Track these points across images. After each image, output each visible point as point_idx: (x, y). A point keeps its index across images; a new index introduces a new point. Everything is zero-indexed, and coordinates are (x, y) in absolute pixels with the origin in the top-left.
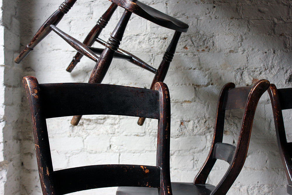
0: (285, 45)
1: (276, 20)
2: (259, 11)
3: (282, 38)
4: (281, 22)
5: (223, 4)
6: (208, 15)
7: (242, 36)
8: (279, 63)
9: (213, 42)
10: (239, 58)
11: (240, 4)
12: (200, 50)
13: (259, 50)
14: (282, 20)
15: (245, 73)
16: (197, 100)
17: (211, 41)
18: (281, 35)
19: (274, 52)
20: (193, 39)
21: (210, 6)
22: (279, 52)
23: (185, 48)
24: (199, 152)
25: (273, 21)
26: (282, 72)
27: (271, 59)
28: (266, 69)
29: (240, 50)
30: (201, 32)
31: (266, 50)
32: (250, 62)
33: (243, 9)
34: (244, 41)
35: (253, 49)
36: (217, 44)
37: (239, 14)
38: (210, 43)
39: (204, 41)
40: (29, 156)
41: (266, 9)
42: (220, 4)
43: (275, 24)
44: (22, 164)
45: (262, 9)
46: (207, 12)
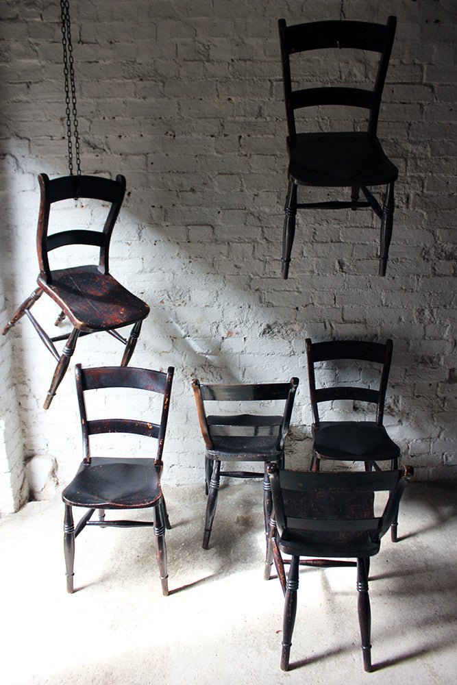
0: (260, 299)
1: (252, 276)
2: (236, 266)
3: (257, 293)
4: (257, 277)
5: (199, 259)
6: (184, 270)
7: (217, 292)
8: (254, 318)
9: (190, 296)
10: (215, 313)
11: (216, 259)
12: (177, 305)
13: (234, 305)
14: (258, 275)
15: (221, 325)
16: (175, 351)
17: (188, 296)
18: (257, 290)
19: (249, 307)
20: (170, 293)
21: (187, 261)
22: (253, 307)
23: (162, 302)
24: (177, 396)
25: (250, 276)
26: (257, 326)
27: (246, 313)
28: (240, 323)
29: (216, 305)
30: (177, 287)
31: (241, 305)
32: (225, 316)
33: (219, 265)
34: (220, 296)
35: (228, 304)
36: (193, 298)
37: (215, 269)
38: (187, 298)
39: (180, 296)
40: (25, 397)
41: (242, 265)
42: (196, 259)
43: (252, 279)
44: (20, 404)
45: (238, 264)
46: (184, 267)
